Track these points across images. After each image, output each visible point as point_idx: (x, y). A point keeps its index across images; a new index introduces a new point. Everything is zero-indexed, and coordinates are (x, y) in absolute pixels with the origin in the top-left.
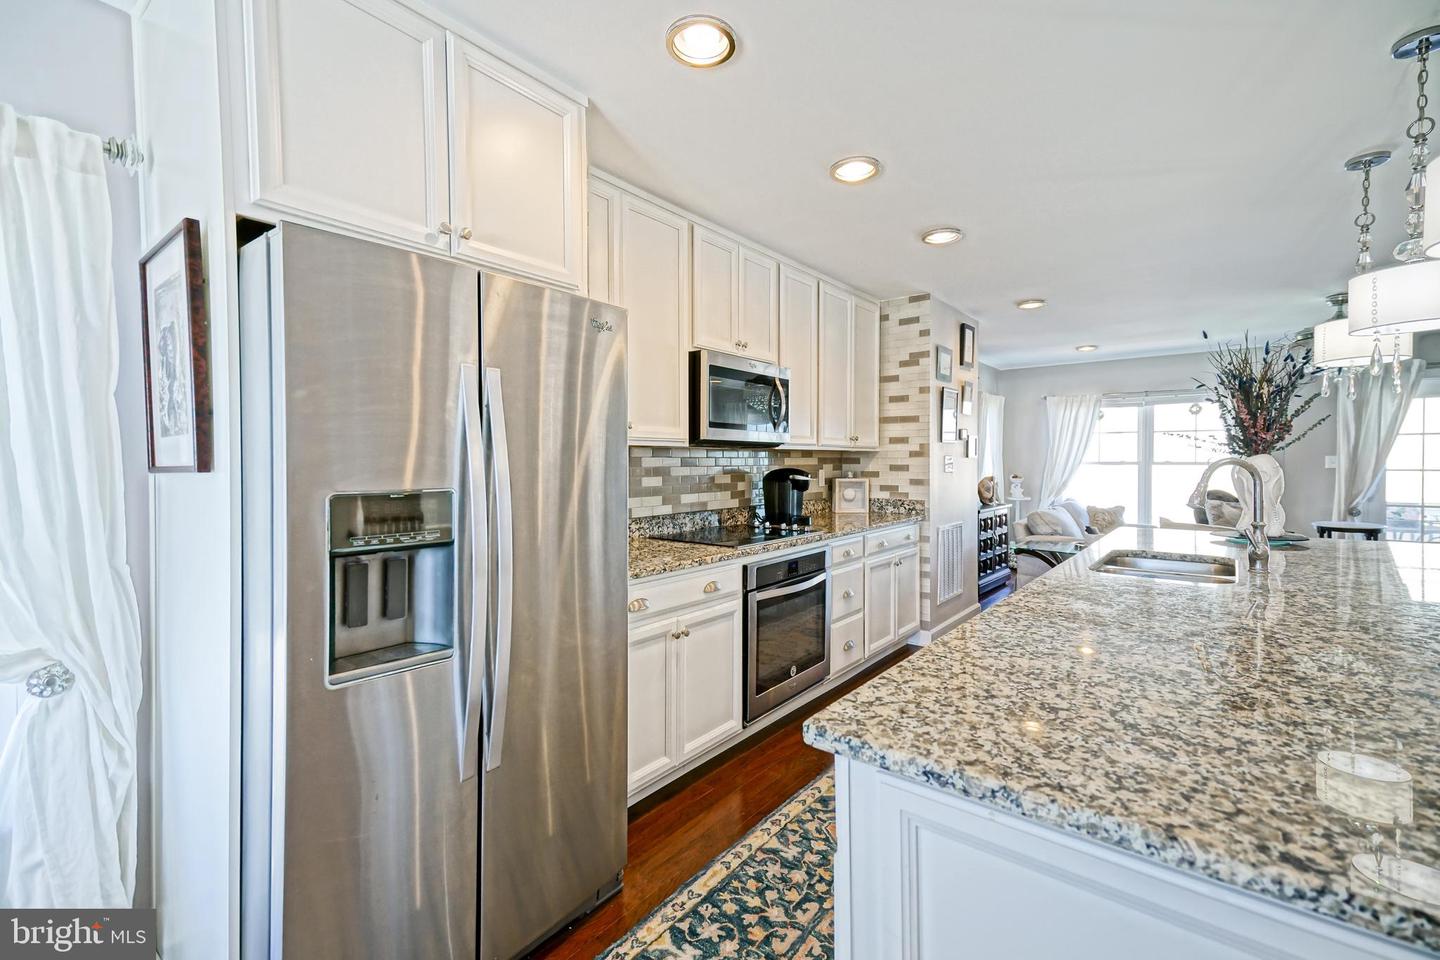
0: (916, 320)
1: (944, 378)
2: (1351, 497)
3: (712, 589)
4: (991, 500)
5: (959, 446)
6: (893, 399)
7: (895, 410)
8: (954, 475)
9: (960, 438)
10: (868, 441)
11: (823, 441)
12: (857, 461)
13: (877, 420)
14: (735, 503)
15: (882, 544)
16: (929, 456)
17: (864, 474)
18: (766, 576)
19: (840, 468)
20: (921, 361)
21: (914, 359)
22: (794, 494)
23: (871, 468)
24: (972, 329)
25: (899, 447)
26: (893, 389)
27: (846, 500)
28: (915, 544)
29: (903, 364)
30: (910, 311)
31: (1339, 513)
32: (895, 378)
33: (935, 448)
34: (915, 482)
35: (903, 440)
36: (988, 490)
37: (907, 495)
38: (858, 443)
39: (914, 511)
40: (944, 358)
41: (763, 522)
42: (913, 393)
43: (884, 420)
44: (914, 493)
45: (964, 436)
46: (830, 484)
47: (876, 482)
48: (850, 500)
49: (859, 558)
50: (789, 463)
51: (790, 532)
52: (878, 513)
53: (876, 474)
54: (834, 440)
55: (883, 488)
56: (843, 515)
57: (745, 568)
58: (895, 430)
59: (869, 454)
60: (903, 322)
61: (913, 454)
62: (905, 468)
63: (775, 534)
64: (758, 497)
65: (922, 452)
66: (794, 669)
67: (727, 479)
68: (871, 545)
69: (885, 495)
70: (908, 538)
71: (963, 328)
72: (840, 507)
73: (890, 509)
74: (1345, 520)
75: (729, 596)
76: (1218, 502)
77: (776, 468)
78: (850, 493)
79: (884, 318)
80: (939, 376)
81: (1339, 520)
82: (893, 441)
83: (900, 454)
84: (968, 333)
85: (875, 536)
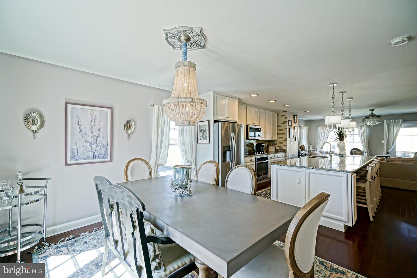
0: (284, 115)
1: (290, 126)
2: (387, 150)
3: (251, 160)
4: (303, 150)
5: (294, 139)
6: (280, 130)
7: (281, 132)
8: (293, 144)
9: (294, 137)
10: (275, 138)
11: (267, 138)
12: (273, 142)
13: (277, 134)
14: (251, 149)
15: (277, 156)
16: (287, 141)
17: (275, 144)
18: (259, 159)
19: (270, 143)
20: (285, 123)
21: (284, 123)
22: (262, 147)
23: (276, 143)
24: (296, 116)
25: (281, 139)
26: (280, 128)
27: (271, 149)
28: (284, 157)
29: (282, 124)
30: (283, 114)
31: (385, 153)
32: (280, 126)
33: (288, 139)
34: (284, 146)
35: (282, 138)
36: (303, 147)
37: (283, 148)
38: (273, 138)
39: (285, 151)
40: (290, 122)
41: (256, 152)
42: (284, 129)
43: (278, 134)
44: (284, 148)
45: (295, 136)
46: (268, 146)
47: (277, 146)
48: (272, 149)
49: (273, 158)
50: (260, 142)
51: (262, 153)
52: (277, 151)
53: (277, 144)
54: (269, 137)
55: (278, 147)
56: (270, 152)
57: (256, 158)
58: (281, 136)
59: (276, 140)
60: (282, 116)
61: (284, 140)
62: (282, 143)
63: (259, 153)
64: (255, 148)
65: (286, 140)
66: (263, 175)
67: (250, 145)
68: (276, 157)
69: (279, 148)
70: (283, 156)
71: (294, 116)
72: (270, 150)
73: (280, 151)
74: (386, 155)
75: (254, 162)
76: (355, 151)
77: (258, 143)
78: (271, 148)
79: (278, 115)
80: (289, 125)
81: (385, 155)
82: (280, 138)
83: (281, 140)
84: (296, 117)
85: (276, 155)
